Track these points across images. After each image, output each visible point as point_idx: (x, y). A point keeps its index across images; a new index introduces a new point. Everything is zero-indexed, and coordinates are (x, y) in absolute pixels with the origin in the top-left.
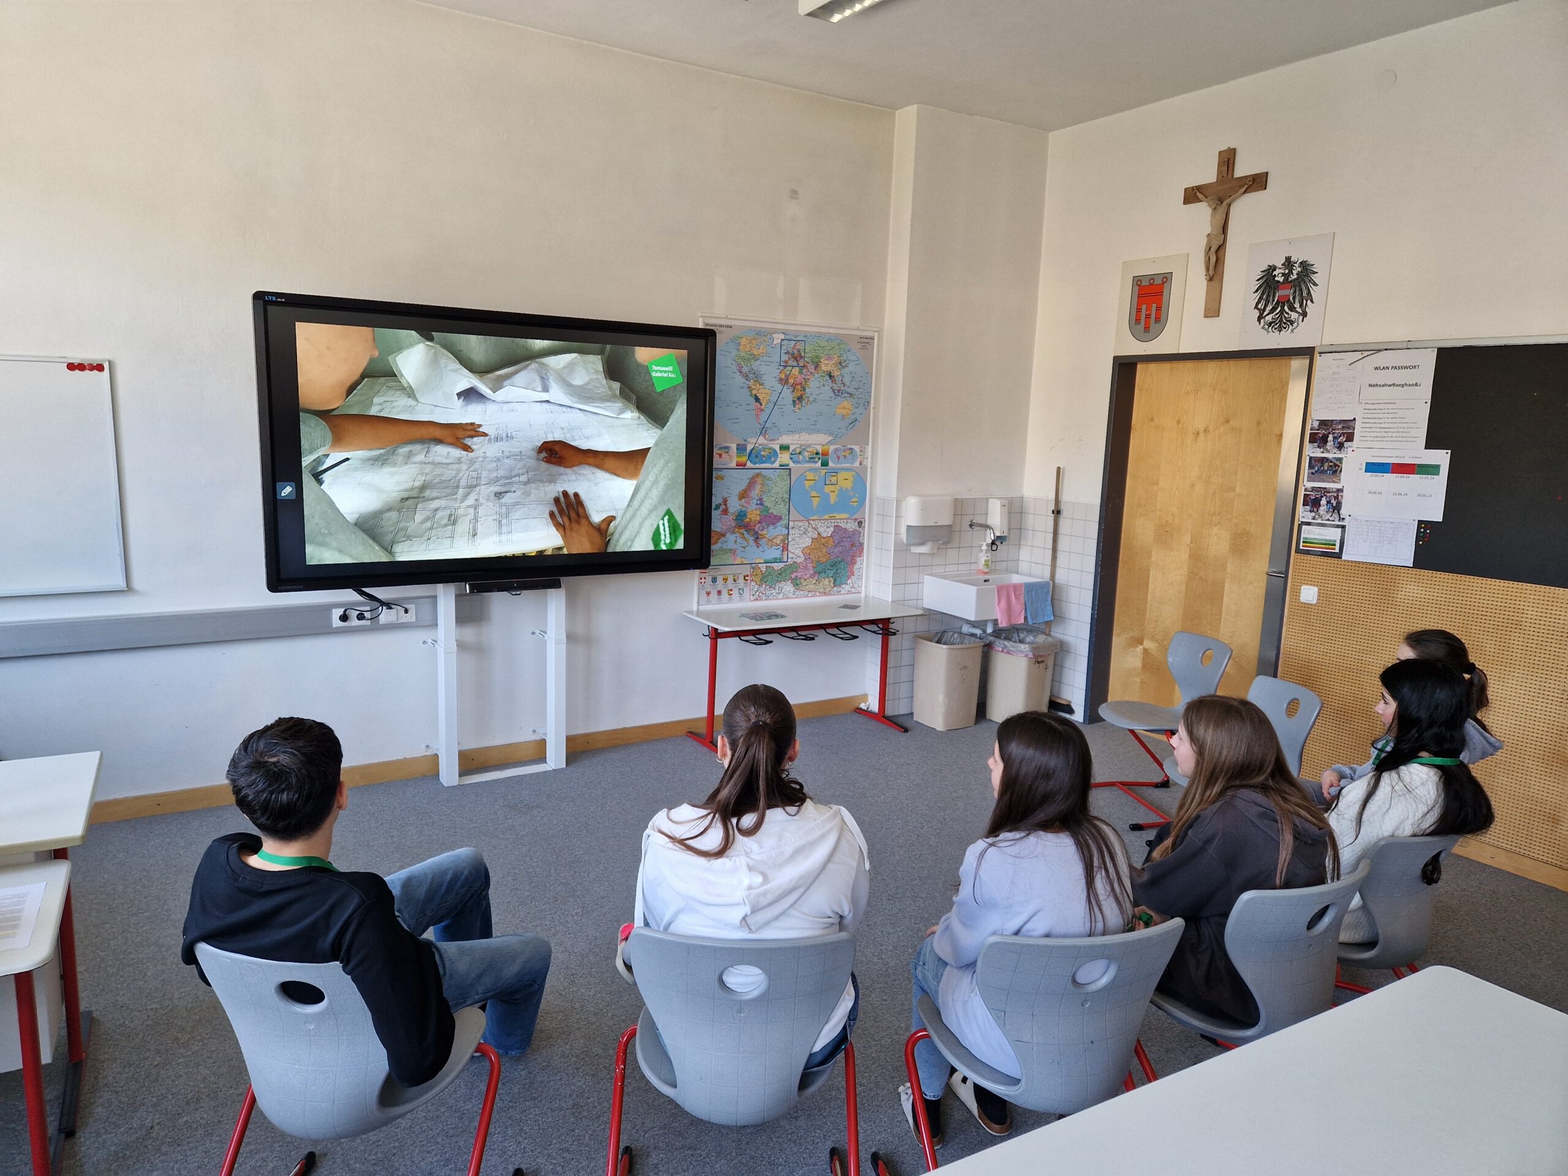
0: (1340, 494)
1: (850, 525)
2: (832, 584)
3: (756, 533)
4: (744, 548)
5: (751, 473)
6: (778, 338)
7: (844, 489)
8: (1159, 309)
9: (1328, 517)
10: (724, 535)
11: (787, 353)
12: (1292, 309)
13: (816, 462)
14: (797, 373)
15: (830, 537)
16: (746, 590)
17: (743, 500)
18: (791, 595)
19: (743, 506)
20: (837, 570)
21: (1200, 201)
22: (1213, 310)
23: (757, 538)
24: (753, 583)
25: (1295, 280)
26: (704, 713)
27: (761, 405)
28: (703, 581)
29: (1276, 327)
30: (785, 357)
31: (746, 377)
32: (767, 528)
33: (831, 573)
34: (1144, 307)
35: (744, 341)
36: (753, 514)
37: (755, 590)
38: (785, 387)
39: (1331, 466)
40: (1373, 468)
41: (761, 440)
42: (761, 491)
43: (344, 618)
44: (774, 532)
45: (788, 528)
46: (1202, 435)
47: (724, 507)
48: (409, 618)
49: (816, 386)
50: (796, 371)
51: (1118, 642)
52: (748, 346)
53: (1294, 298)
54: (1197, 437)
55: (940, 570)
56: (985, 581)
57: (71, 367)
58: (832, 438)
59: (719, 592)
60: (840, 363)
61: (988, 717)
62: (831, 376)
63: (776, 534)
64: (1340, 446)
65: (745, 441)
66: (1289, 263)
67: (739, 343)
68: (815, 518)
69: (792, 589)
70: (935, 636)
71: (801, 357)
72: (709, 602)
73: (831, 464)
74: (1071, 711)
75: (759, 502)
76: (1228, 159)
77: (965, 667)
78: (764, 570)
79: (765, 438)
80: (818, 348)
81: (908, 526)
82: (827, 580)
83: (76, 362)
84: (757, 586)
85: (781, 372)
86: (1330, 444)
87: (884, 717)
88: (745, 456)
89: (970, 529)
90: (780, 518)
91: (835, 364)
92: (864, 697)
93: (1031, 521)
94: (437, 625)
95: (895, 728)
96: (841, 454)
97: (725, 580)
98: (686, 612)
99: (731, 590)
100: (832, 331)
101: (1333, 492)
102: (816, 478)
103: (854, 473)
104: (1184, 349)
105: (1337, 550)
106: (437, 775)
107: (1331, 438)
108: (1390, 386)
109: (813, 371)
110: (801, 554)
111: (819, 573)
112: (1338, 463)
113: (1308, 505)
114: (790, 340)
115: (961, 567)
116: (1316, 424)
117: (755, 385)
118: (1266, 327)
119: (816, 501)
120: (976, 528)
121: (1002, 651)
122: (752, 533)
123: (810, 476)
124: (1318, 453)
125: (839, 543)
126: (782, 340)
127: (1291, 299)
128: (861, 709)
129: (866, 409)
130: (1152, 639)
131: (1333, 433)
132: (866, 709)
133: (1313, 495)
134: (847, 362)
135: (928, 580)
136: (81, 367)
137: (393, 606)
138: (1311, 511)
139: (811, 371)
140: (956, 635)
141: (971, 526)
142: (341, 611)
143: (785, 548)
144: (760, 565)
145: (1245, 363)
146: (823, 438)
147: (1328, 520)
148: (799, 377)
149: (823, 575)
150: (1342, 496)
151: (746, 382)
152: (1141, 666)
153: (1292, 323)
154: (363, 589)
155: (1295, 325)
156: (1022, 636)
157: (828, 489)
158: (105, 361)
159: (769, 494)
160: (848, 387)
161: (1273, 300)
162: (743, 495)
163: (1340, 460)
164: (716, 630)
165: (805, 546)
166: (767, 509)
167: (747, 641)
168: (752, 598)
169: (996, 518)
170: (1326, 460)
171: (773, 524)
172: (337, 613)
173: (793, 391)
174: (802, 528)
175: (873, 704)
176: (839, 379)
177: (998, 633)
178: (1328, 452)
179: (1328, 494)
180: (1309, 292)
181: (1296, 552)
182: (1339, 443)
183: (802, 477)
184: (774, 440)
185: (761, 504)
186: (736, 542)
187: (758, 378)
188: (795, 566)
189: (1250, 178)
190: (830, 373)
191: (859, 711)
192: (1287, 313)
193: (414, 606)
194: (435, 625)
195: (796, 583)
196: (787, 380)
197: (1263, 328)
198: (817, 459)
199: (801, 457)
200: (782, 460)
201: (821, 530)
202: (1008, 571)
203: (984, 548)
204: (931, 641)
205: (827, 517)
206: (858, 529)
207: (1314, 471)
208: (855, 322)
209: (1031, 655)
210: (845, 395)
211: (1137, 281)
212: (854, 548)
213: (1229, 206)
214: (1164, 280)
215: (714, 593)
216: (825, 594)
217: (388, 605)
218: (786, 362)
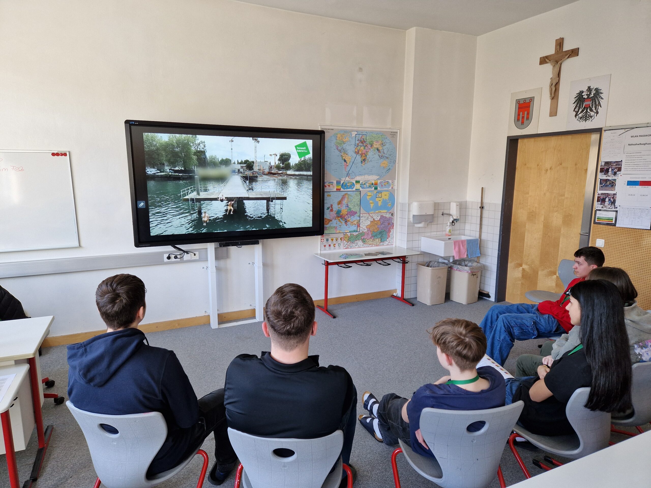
0: (615, 196)
1: (388, 215)
2: (380, 241)
3: (346, 219)
4: (340, 226)
5: (343, 193)
6: (354, 134)
7: (385, 200)
8: (528, 114)
9: (609, 207)
10: (331, 221)
11: (358, 140)
12: (591, 110)
13: (372, 188)
14: (363, 149)
15: (379, 220)
16: (342, 244)
17: (340, 205)
18: (361, 246)
19: (339, 208)
20: (382, 235)
21: (547, 63)
22: (553, 113)
23: (346, 221)
24: (345, 241)
25: (592, 97)
26: (323, 297)
27: (347, 163)
28: (322, 240)
29: (583, 119)
30: (357, 142)
31: (340, 151)
32: (351, 217)
33: (379, 236)
34: (521, 113)
35: (339, 136)
36: (344, 211)
37: (345, 244)
38: (358, 155)
39: (610, 183)
40: (630, 183)
41: (347, 179)
42: (347, 201)
43: (169, 258)
44: (354, 219)
45: (360, 217)
46: (549, 171)
47: (331, 208)
48: (196, 257)
49: (372, 154)
50: (362, 148)
51: (510, 265)
52: (341, 138)
53: (592, 105)
54: (546, 172)
55: (428, 234)
56: (449, 239)
57: (53, 154)
58: (379, 177)
59: (330, 245)
60: (382, 144)
61: (451, 300)
62: (378, 150)
63: (355, 219)
64: (615, 174)
65: (340, 179)
66: (589, 89)
67: (337, 137)
68: (372, 212)
69: (362, 243)
70: (426, 264)
71: (365, 142)
72: (325, 250)
73: (379, 189)
74: (489, 296)
75: (346, 206)
76: (560, 43)
77: (440, 277)
78: (349, 235)
79: (349, 178)
80: (372, 138)
81: (413, 215)
82: (378, 239)
83: (55, 152)
84: (346, 243)
85: (355, 149)
86: (610, 173)
87: (404, 299)
88: (340, 186)
89: (442, 216)
90: (356, 213)
91: (380, 145)
92: (395, 291)
93: (470, 212)
94: (208, 260)
95: (409, 304)
96: (383, 184)
97: (332, 240)
98: (315, 254)
99: (335, 244)
100: (378, 130)
101: (611, 195)
102: (372, 195)
103: (389, 192)
104: (539, 132)
105: (614, 222)
106: (209, 324)
107: (610, 170)
108: (638, 144)
109: (370, 148)
110: (366, 228)
111: (374, 236)
112: (614, 181)
113: (599, 202)
114: (359, 134)
115: (438, 233)
116: (603, 164)
117: (344, 155)
118: (579, 119)
119: (372, 205)
120: (445, 216)
121: (457, 270)
122: (344, 219)
123: (369, 194)
124: (604, 177)
125: (383, 223)
126: (356, 135)
127: (591, 106)
128: (394, 296)
129: (394, 164)
130: (526, 264)
131: (612, 168)
132: (396, 295)
133: (602, 197)
134: (386, 143)
135: (423, 239)
136: (57, 154)
137: (189, 253)
138: (601, 204)
139: (369, 148)
140: (436, 263)
141: (442, 214)
142: (167, 255)
143: (359, 226)
144: (347, 233)
145: (569, 137)
146: (375, 177)
147: (609, 208)
148: (364, 151)
149: (376, 237)
150: (616, 197)
151: (340, 153)
152: (521, 276)
153: (591, 117)
154: (175, 246)
155: (593, 118)
156: (466, 263)
157: (377, 199)
158: (67, 151)
159: (351, 202)
160: (386, 154)
161: (582, 107)
162: (340, 203)
163: (615, 180)
164: (327, 262)
165: (367, 225)
166: (350, 209)
167: (341, 266)
168: (344, 248)
169: (454, 211)
170: (609, 180)
171: (353, 215)
172: (166, 256)
173: (361, 157)
174: (366, 217)
175: (399, 294)
176: (381, 151)
177: (455, 262)
178: (609, 176)
179: (609, 196)
180: (599, 102)
181: (594, 223)
182: (614, 172)
183: (366, 195)
184: (353, 179)
185: (348, 207)
186: (337, 223)
187: (345, 152)
188: (362, 234)
189: (571, 51)
190: (378, 148)
191: (393, 296)
192: (589, 113)
193: (198, 252)
194: (207, 260)
195: (364, 241)
196: (358, 152)
197: (578, 120)
198: (372, 187)
199: (365, 186)
200: (356, 187)
201: (374, 217)
202: (460, 234)
203: (449, 224)
204: (424, 266)
205: (377, 212)
206: (391, 217)
207: (602, 185)
208: (389, 126)
209: (470, 271)
210: (385, 158)
211: (518, 101)
212: (390, 225)
213: (561, 64)
214: (531, 100)
215: (327, 246)
216: (377, 245)
217: (187, 252)
218: (358, 144)
